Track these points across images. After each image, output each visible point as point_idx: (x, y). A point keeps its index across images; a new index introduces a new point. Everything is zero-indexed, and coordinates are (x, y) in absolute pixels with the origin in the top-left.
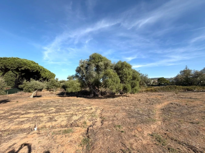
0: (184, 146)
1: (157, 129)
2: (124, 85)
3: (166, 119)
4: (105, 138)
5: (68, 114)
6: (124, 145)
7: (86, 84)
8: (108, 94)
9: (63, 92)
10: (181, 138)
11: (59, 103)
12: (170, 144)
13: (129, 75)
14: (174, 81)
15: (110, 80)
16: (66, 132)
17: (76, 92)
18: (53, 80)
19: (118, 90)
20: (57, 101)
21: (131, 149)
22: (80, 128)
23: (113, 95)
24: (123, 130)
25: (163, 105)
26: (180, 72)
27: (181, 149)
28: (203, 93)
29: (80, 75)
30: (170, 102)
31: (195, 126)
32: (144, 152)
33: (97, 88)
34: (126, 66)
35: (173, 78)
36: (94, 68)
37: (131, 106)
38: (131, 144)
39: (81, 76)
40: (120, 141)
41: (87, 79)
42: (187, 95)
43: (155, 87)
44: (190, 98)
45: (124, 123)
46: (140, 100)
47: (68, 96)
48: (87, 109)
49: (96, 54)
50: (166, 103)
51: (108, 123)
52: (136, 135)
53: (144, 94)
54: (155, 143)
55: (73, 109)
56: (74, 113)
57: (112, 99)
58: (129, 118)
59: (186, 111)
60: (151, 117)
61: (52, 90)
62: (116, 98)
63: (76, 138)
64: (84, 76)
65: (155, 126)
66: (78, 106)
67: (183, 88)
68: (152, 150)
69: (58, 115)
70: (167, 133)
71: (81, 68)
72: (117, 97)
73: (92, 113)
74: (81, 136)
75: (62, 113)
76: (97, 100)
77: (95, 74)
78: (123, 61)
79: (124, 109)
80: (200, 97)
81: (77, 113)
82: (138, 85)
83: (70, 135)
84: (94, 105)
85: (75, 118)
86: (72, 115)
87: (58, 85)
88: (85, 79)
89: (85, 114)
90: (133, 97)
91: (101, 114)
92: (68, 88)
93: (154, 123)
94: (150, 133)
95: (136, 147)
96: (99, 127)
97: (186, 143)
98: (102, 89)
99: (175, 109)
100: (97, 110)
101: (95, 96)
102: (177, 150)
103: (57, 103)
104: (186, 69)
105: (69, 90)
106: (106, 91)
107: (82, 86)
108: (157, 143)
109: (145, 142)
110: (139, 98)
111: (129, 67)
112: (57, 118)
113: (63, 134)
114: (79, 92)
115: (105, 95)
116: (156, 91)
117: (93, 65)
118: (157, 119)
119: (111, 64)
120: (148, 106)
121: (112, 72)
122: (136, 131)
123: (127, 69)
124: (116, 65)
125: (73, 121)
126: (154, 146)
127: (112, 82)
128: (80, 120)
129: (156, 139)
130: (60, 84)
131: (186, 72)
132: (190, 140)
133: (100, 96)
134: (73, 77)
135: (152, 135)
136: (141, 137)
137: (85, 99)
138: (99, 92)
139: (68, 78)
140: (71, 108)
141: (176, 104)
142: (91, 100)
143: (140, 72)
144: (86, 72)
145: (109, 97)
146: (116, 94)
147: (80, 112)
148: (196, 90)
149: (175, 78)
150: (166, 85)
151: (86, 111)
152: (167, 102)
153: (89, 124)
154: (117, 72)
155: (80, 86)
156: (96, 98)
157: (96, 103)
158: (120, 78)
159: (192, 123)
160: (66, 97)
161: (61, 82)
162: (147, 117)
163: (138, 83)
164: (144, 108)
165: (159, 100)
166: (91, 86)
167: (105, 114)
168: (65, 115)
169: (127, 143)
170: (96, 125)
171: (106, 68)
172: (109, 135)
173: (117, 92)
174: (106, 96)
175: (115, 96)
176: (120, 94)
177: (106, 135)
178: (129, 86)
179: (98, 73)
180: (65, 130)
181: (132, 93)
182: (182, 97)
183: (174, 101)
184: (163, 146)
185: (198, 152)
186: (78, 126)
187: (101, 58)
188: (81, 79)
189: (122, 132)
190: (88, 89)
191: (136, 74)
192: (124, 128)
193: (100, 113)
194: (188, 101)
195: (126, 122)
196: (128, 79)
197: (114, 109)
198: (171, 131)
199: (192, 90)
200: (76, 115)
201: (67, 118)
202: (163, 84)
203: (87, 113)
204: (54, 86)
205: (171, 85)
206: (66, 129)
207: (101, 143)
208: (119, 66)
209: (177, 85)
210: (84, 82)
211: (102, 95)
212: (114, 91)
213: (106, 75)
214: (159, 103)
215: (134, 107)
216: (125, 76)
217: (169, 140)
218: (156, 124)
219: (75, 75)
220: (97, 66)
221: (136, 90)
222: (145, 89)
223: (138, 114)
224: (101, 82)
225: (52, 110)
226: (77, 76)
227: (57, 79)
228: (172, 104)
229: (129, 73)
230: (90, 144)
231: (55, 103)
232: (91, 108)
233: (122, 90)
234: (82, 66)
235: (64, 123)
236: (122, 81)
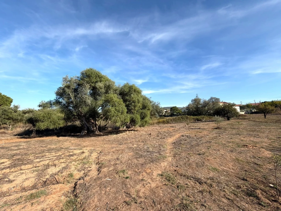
0: (192, 180)
1: (168, 167)
2: (131, 115)
3: (176, 154)
4: (102, 192)
5: (38, 167)
6: (128, 194)
7: (74, 115)
8: (109, 129)
9: (28, 130)
10: (189, 173)
11: (19, 149)
12: (179, 181)
13: (139, 102)
14: (186, 110)
15: (113, 109)
16: (32, 196)
17: (56, 129)
18: (7, 109)
19: (124, 123)
20: (16, 146)
21: (137, 198)
22: (60, 185)
23: (116, 131)
24: (128, 175)
25: (175, 138)
26: (192, 101)
27: (189, 184)
28: (209, 122)
29: (63, 101)
30: (181, 134)
31: (202, 157)
32: (153, 197)
33: (92, 121)
34: (135, 91)
35: (185, 107)
36: (88, 91)
37: (140, 143)
38: (138, 191)
39: (66, 102)
40: (124, 190)
41: (76, 107)
42: (196, 126)
43: (168, 118)
44: (199, 128)
45: (129, 166)
46: (150, 134)
47: (40, 137)
48: (75, 154)
49: (92, 69)
50: (177, 136)
51: (108, 169)
52: (144, 179)
53: (156, 126)
54: (164, 183)
55: (49, 156)
56: (50, 163)
57: (115, 136)
58: (136, 158)
59: (195, 142)
60: (162, 154)
61: (4, 128)
62: (120, 134)
63: (54, 203)
64: (72, 102)
65: (166, 164)
66: (58, 151)
67: (193, 118)
68: (161, 192)
69: (16, 171)
70: (177, 169)
71: (66, 89)
72: (122, 132)
73: (84, 159)
74: (63, 198)
75: (27, 166)
76: (93, 138)
77: (89, 100)
78: (131, 84)
79: (131, 148)
80: (207, 127)
81: (56, 162)
82: (149, 116)
83: (42, 200)
84: (87, 146)
85: (52, 170)
86: (48, 166)
87: (19, 118)
88: (73, 107)
89: (71, 162)
90: (142, 131)
91: (98, 158)
92: (40, 123)
93: (164, 160)
94: (160, 173)
95: (144, 193)
96: (94, 178)
97: (194, 176)
98: (101, 123)
99: (186, 142)
100: (91, 153)
101: (90, 133)
102: (185, 186)
103: (15, 150)
104: (196, 98)
105: (42, 126)
106: (106, 125)
107: (67, 119)
108: (167, 183)
109: (153, 185)
110: (150, 132)
111: (138, 92)
112: (14, 177)
113: (26, 202)
114: (61, 128)
115: (105, 131)
116: (168, 122)
117: (88, 86)
118: (168, 155)
119: (114, 87)
120: (159, 141)
121: (116, 98)
122: (144, 173)
123: (135, 95)
124: (122, 88)
125: (48, 177)
126: (163, 188)
127: (116, 111)
128: (62, 173)
129: (166, 178)
130: (23, 116)
131: (196, 101)
132: (197, 173)
133: (97, 133)
134: (50, 104)
135: (162, 175)
136: (149, 180)
137: (72, 138)
138: (96, 126)
139: (40, 106)
140: (45, 155)
141: (187, 136)
142: (83, 139)
143: (151, 100)
144: (75, 96)
145: (111, 133)
146: (121, 129)
147: (62, 161)
148: (204, 119)
149: (186, 107)
150: (178, 115)
151: (74, 158)
152: (179, 134)
153: (78, 177)
154: (122, 98)
155: (64, 119)
156: (91, 136)
157: (91, 143)
158: (127, 106)
159: (200, 154)
160: (35, 137)
161: (25, 112)
162: (157, 154)
163: (148, 113)
164: (155, 144)
165: (171, 132)
166: (84, 119)
167: (103, 158)
168: (32, 169)
169: (133, 191)
170: (89, 176)
171: (107, 92)
172: (108, 187)
173: (123, 126)
174: (107, 132)
175: (120, 131)
176: (127, 127)
177: (105, 187)
178: (138, 116)
179: (96, 99)
180: (32, 194)
181: (142, 126)
182: (192, 127)
183: (185, 133)
184: (172, 185)
185: (202, 183)
186: (58, 183)
187: (100, 78)
188: (65, 108)
189: (127, 178)
190: (78, 123)
191: (147, 101)
192: (129, 173)
193: (95, 157)
194: (197, 132)
195: (133, 164)
196: (137, 109)
197: (118, 149)
198: (181, 167)
199: (201, 120)
200: (55, 165)
201: (36, 173)
202: (175, 115)
203: (75, 161)
204: (8, 119)
205: (183, 115)
206: (34, 191)
207: (96, 200)
208: (126, 90)
209: (188, 115)
210: (71, 112)
211: (100, 131)
212: (118, 124)
213: (107, 101)
214: (171, 136)
215: (142, 144)
216: (133, 104)
217: (179, 177)
218: (167, 161)
219: (54, 101)
220: (94, 89)
221: (146, 122)
222: (157, 121)
223: (148, 152)
224: (100, 112)
225: (3, 163)
226: (57, 102)
227: (16, 107)
228: (183, 136)
229: (138, 100)
230: (79, 206)
231: (11, 150)
232: (81, 151)
233: (129, 122)
234: (68, 87)
235: (28, 183)
236: (129, 111)
